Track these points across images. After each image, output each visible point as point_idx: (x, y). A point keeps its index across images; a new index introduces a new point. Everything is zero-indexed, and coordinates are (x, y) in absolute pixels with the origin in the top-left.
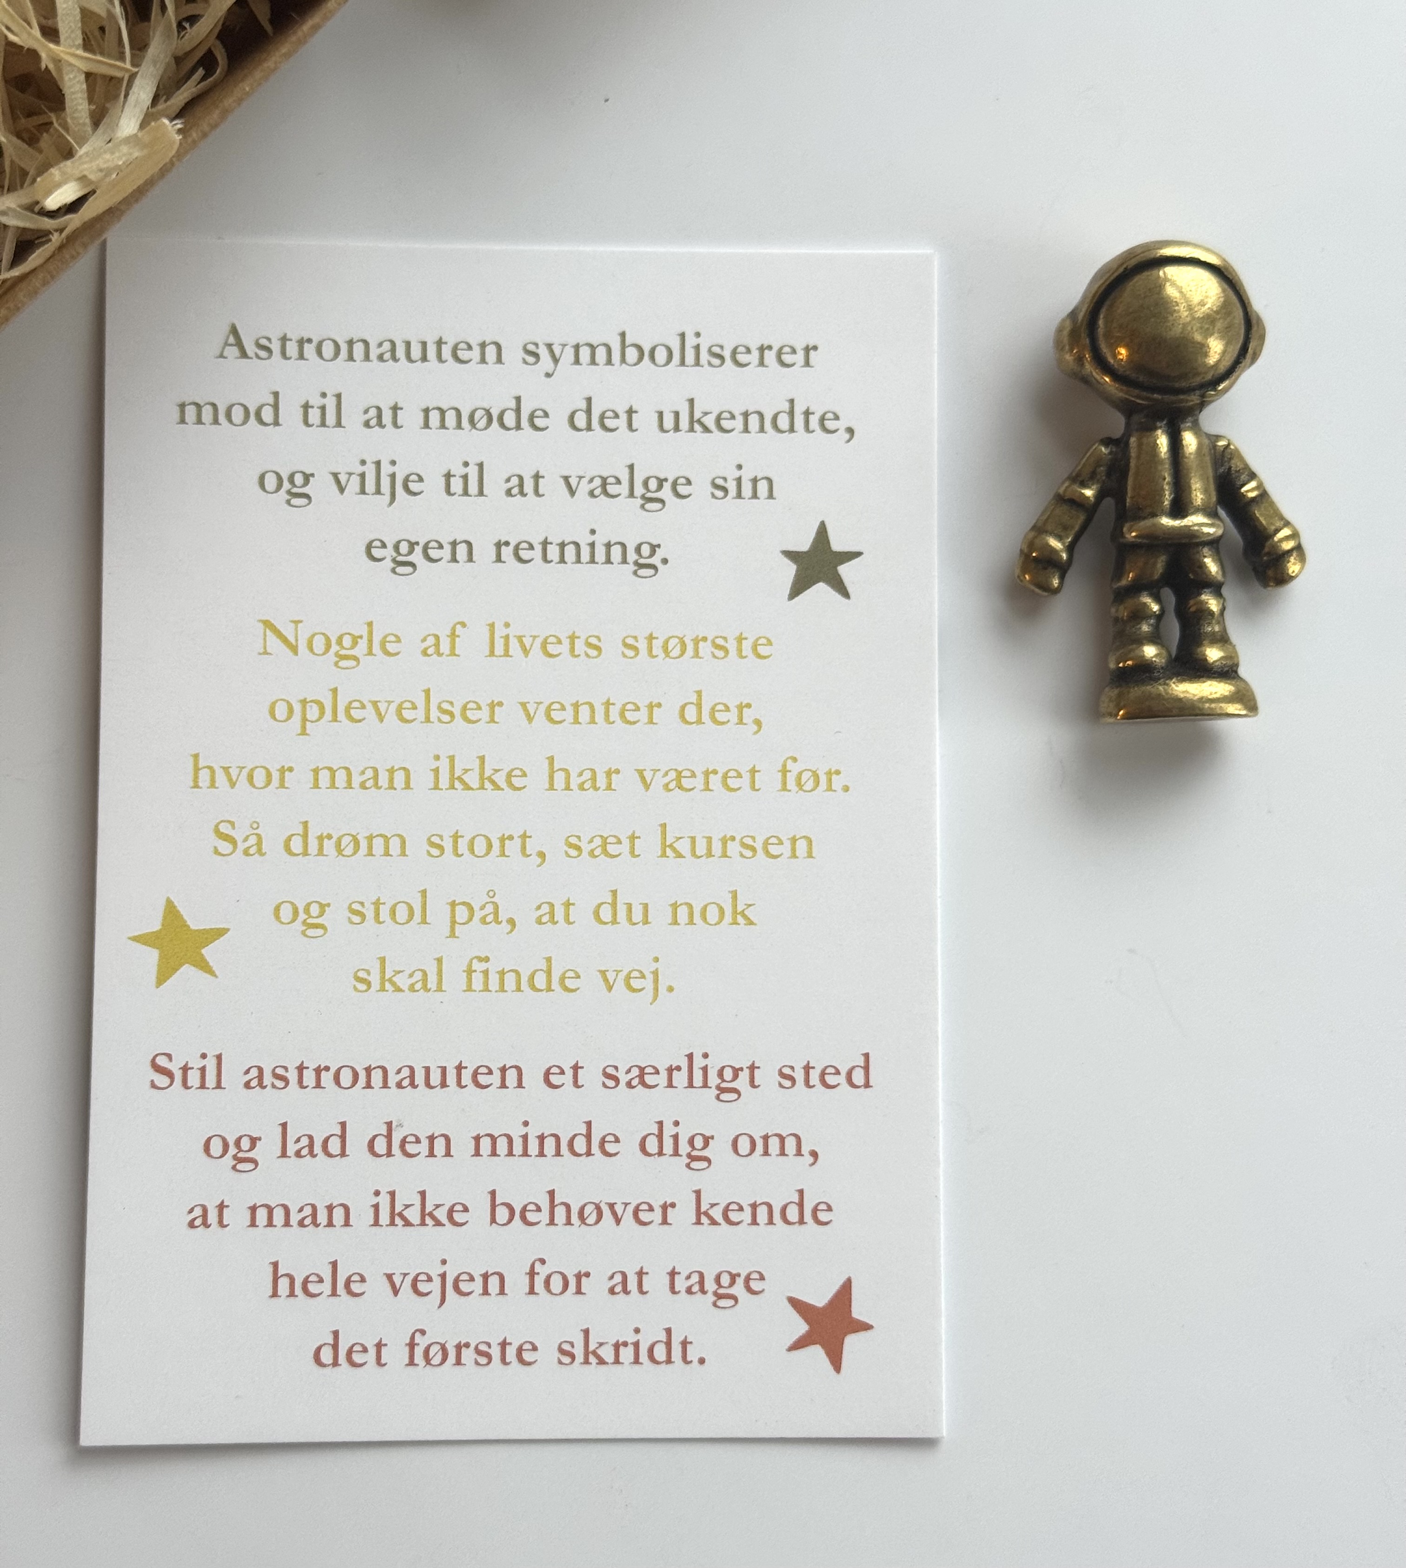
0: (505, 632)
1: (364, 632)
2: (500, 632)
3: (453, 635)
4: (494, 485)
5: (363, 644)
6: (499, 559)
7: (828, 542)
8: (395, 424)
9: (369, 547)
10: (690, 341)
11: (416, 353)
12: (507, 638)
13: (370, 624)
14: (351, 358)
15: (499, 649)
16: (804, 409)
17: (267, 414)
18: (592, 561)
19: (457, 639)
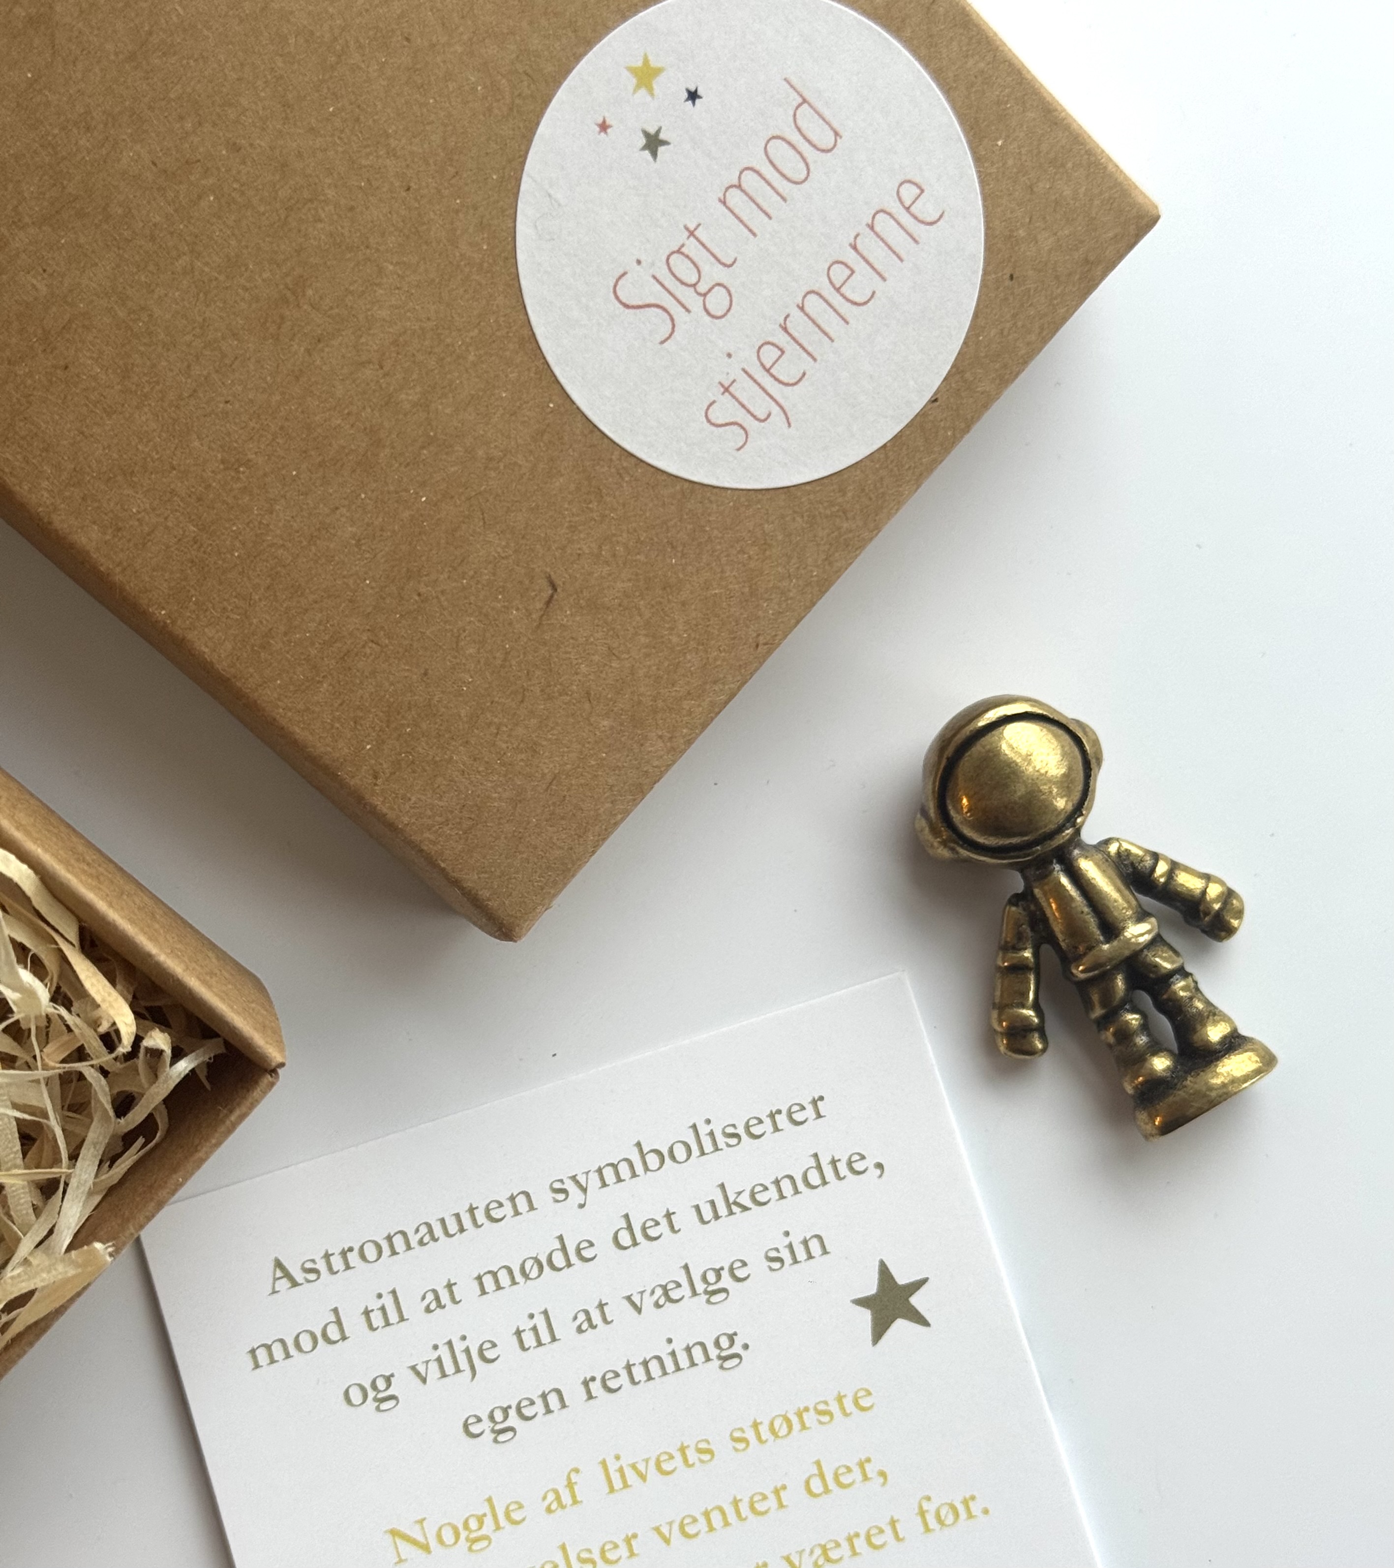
0: (617, 1465)
1: (486, 1509)
2: (613, 1467)
3: (570, 1485)
4: (564, 1328)
5: (489, 1521)
6: (590, 1397)
7: (892, 1278)
8: (454, 1301)
9: (466, 1426)
10: (703, 1130)
11: (453, 1227)
12: (621, 1470)
13: (489, 1500)
14: (394, 1253)
15: (617, 1483)
16: (829, 1159)
17: (333, 1333)
18: (678, 1369)
19: (576, 1487)
